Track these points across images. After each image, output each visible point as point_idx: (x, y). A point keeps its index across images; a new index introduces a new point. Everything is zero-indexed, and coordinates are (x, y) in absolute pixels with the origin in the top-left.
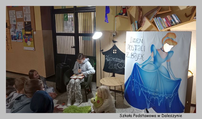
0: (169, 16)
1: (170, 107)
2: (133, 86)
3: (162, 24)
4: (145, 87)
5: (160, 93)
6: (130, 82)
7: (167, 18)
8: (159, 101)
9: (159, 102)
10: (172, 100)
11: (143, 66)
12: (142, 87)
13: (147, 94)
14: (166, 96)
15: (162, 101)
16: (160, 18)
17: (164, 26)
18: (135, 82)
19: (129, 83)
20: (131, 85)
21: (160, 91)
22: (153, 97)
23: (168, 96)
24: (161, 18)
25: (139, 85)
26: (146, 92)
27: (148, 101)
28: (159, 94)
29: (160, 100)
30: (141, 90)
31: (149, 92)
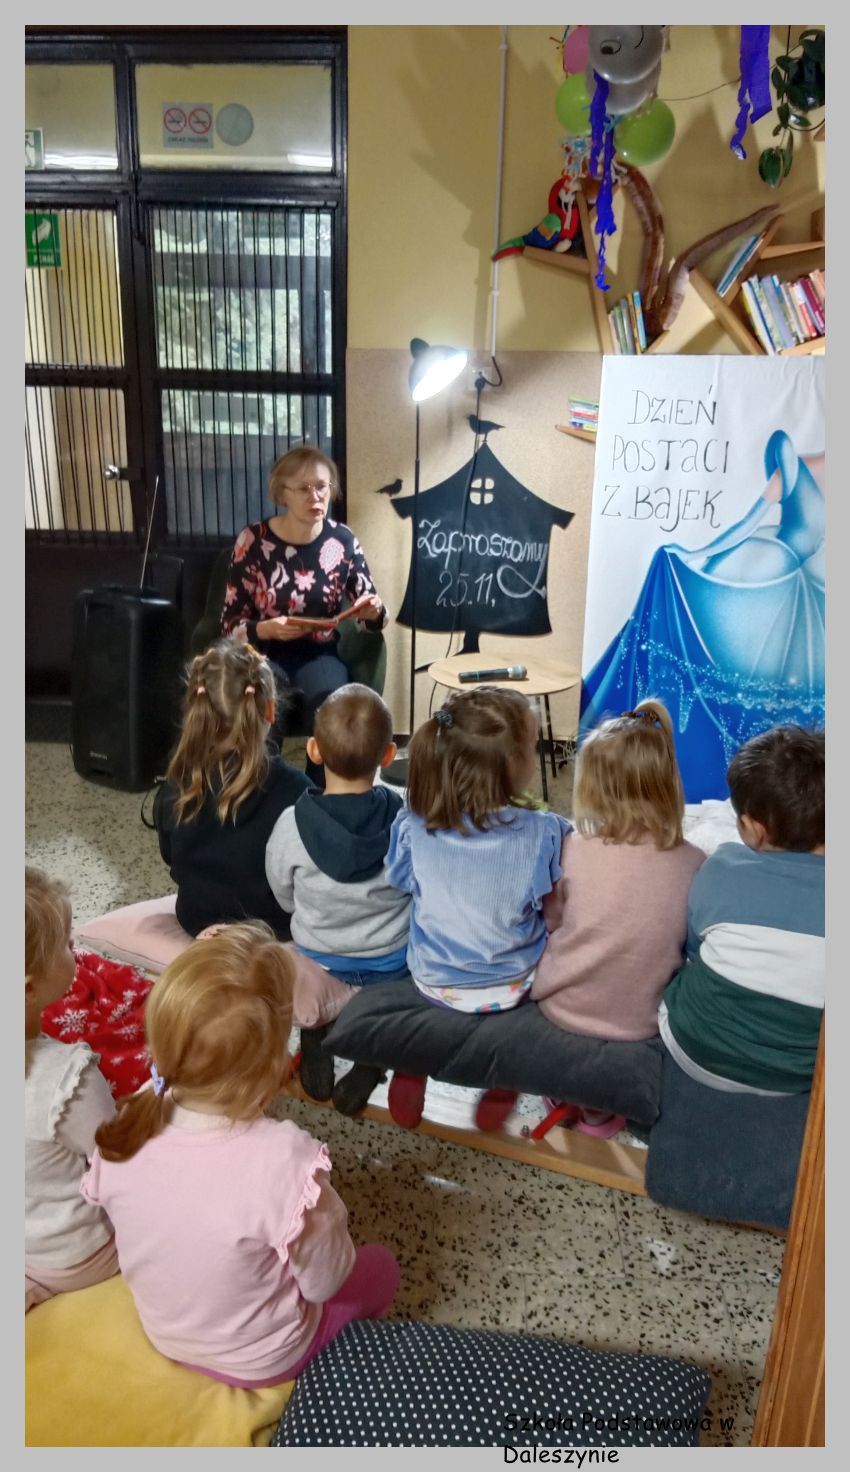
0: (820, 271)
2: (639, 684)
3: (785, 318)
4: (718, 675)
5: (807, 697)
7: (812, 285)
12: (700, 678)
25: (679, 671)
27: (734, 747)
28: (802, 700)
30: (692, 697)
31: (746, 698)
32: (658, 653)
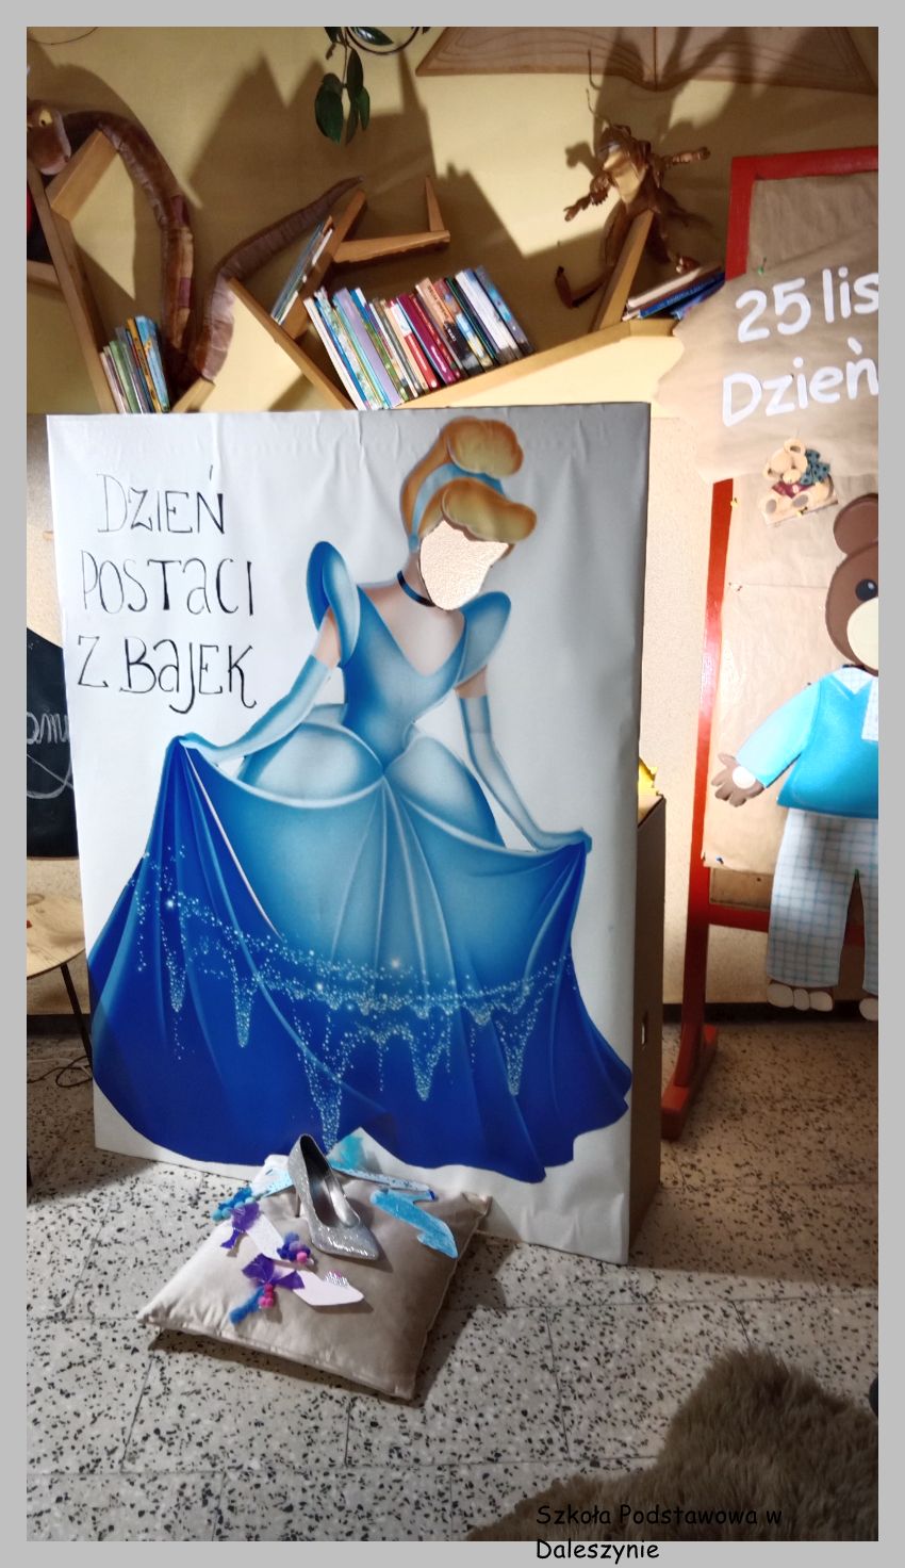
0: (433, 282)
1: (513, 1090)
2: (170, 965)
3: (383, 355)
4: (285, 953)
5: (420, 990)
6: (138, 929)
7: (421, 302)
8: (422, 1055)
9: (424, 1068)
10: (523, 1031)
11: (255, 763)
13: (310, 1013)
14: (471, 1002)
15: (443, 1056)
16: (363, 300)
17: (401, 373)
18: (193, 922)
19: (135, 937)
20: (149, 957)
21: (418, 970)
22: (363, 1030)
23: (488, 999)
24: (369, 300)
25: (227, 945)
26: (300, 995)
27: (322, 1074)
28: (412, 996)
29: (427, 1045)
30: (251, 988)
31: (330, 992)
32: (193, 915)
